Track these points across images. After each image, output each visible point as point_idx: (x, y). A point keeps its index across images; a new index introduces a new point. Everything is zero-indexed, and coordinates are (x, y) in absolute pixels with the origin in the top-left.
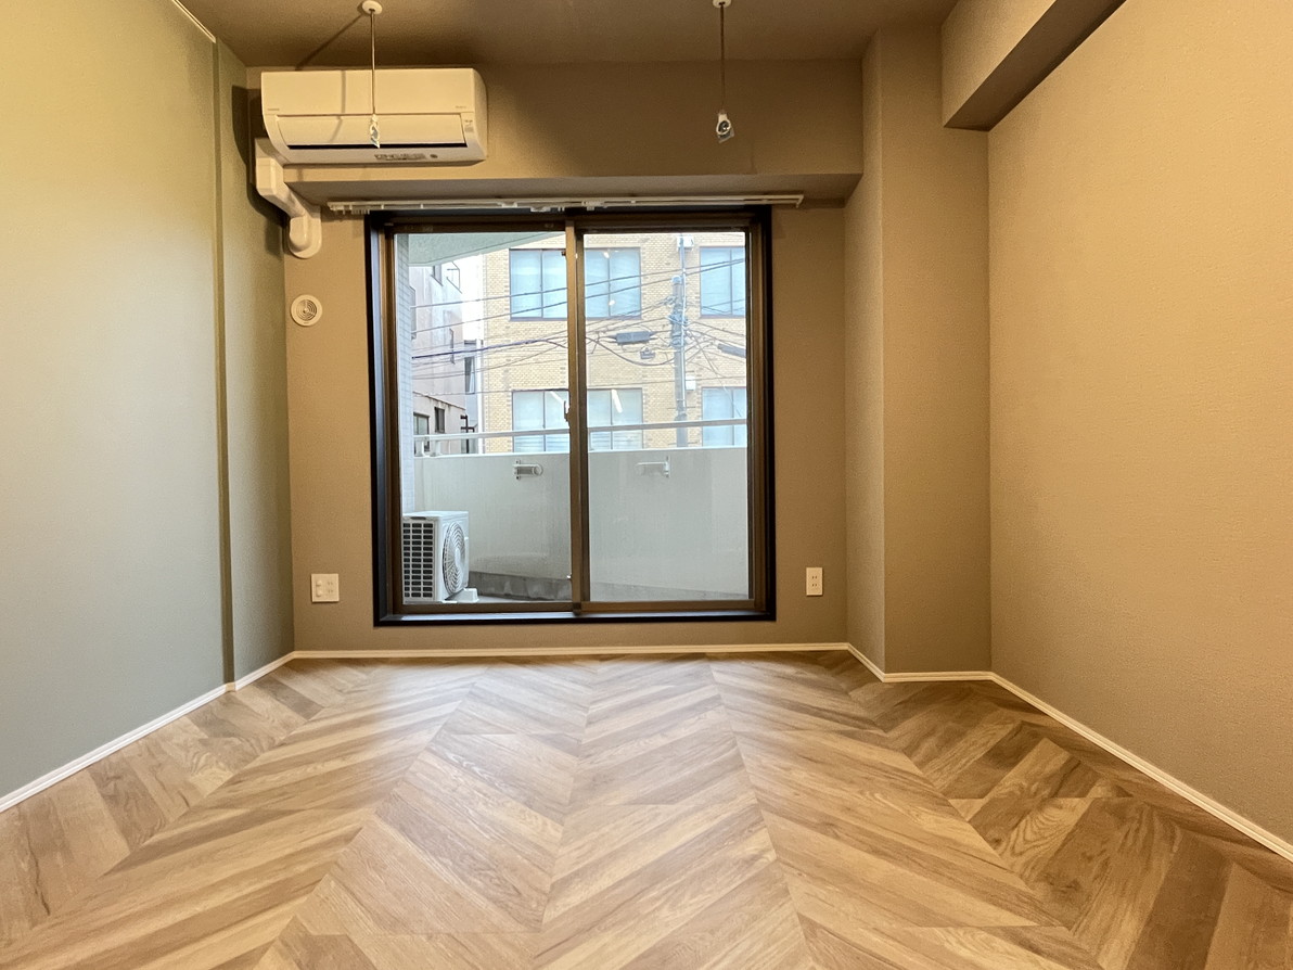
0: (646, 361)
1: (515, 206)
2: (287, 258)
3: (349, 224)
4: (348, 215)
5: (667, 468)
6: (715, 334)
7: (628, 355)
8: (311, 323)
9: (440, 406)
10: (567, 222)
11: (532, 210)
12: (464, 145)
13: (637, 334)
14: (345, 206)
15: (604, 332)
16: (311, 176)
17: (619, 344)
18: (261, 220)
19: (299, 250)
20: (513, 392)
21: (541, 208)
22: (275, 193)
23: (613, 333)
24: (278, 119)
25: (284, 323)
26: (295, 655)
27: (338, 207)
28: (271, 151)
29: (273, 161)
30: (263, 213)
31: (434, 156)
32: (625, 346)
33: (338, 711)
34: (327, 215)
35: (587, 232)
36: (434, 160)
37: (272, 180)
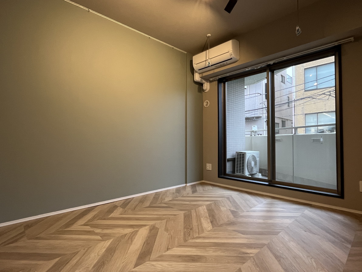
1: (250, 69)
2: (203, 92)
3: (215, 82)
4: (214, 81)
5: (321, 140)
8: (207, 106)
9: (284, 120)
10: (267, 69)
11: (255, 69)
12: (231, 59)
14: (213, 79)
16: (204, 74)
18: (197, 86)
19: (205, 90)
20: (305, 114)
21: (258, 67)
22: (197, 80)
24: (196, 65)
25: (202, 107)
26: (203, 181)
27: (211, 79)
28: (196, 72)
29: (197, 74)
30: (197, 85)
31: (226, 63)
33: (199, 194)
34: (211, 82)
35: (275, 70)
37: (197, 77)
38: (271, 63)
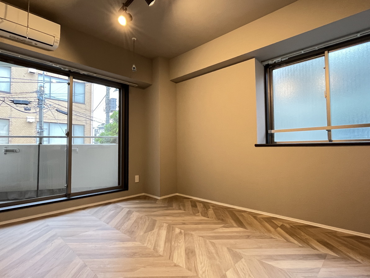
0: (26, 111)
1: (58, 66)
5: (78, 150)
6: (55, 105)
7: (18, 108)
10: (71, 75)
11: (62, 69)
12: (52, 46)
13: (23, 101)
15: (7, 98)
17: (15, 103)
21: (65, 69)
23: (12, 99)
32: (17, 105)
36: (35, 45)
38: (82, 72)
